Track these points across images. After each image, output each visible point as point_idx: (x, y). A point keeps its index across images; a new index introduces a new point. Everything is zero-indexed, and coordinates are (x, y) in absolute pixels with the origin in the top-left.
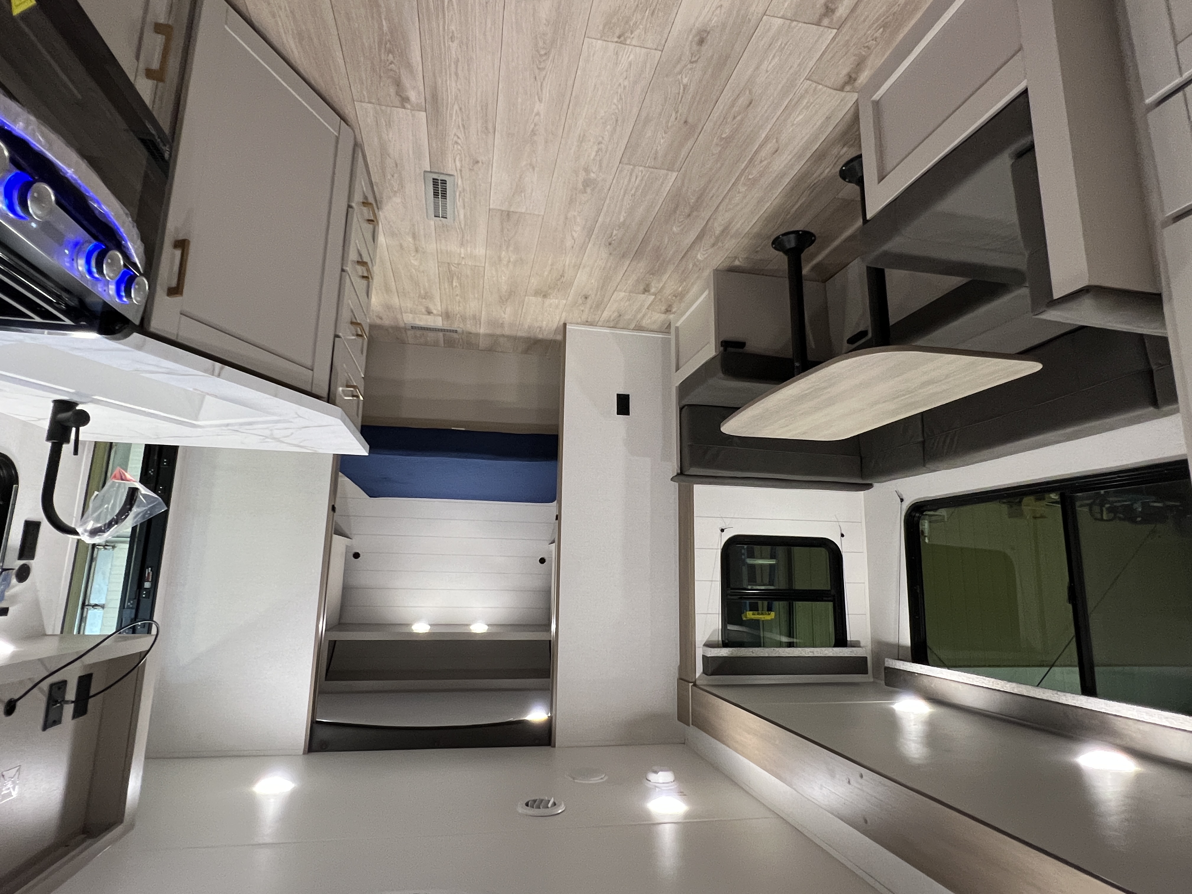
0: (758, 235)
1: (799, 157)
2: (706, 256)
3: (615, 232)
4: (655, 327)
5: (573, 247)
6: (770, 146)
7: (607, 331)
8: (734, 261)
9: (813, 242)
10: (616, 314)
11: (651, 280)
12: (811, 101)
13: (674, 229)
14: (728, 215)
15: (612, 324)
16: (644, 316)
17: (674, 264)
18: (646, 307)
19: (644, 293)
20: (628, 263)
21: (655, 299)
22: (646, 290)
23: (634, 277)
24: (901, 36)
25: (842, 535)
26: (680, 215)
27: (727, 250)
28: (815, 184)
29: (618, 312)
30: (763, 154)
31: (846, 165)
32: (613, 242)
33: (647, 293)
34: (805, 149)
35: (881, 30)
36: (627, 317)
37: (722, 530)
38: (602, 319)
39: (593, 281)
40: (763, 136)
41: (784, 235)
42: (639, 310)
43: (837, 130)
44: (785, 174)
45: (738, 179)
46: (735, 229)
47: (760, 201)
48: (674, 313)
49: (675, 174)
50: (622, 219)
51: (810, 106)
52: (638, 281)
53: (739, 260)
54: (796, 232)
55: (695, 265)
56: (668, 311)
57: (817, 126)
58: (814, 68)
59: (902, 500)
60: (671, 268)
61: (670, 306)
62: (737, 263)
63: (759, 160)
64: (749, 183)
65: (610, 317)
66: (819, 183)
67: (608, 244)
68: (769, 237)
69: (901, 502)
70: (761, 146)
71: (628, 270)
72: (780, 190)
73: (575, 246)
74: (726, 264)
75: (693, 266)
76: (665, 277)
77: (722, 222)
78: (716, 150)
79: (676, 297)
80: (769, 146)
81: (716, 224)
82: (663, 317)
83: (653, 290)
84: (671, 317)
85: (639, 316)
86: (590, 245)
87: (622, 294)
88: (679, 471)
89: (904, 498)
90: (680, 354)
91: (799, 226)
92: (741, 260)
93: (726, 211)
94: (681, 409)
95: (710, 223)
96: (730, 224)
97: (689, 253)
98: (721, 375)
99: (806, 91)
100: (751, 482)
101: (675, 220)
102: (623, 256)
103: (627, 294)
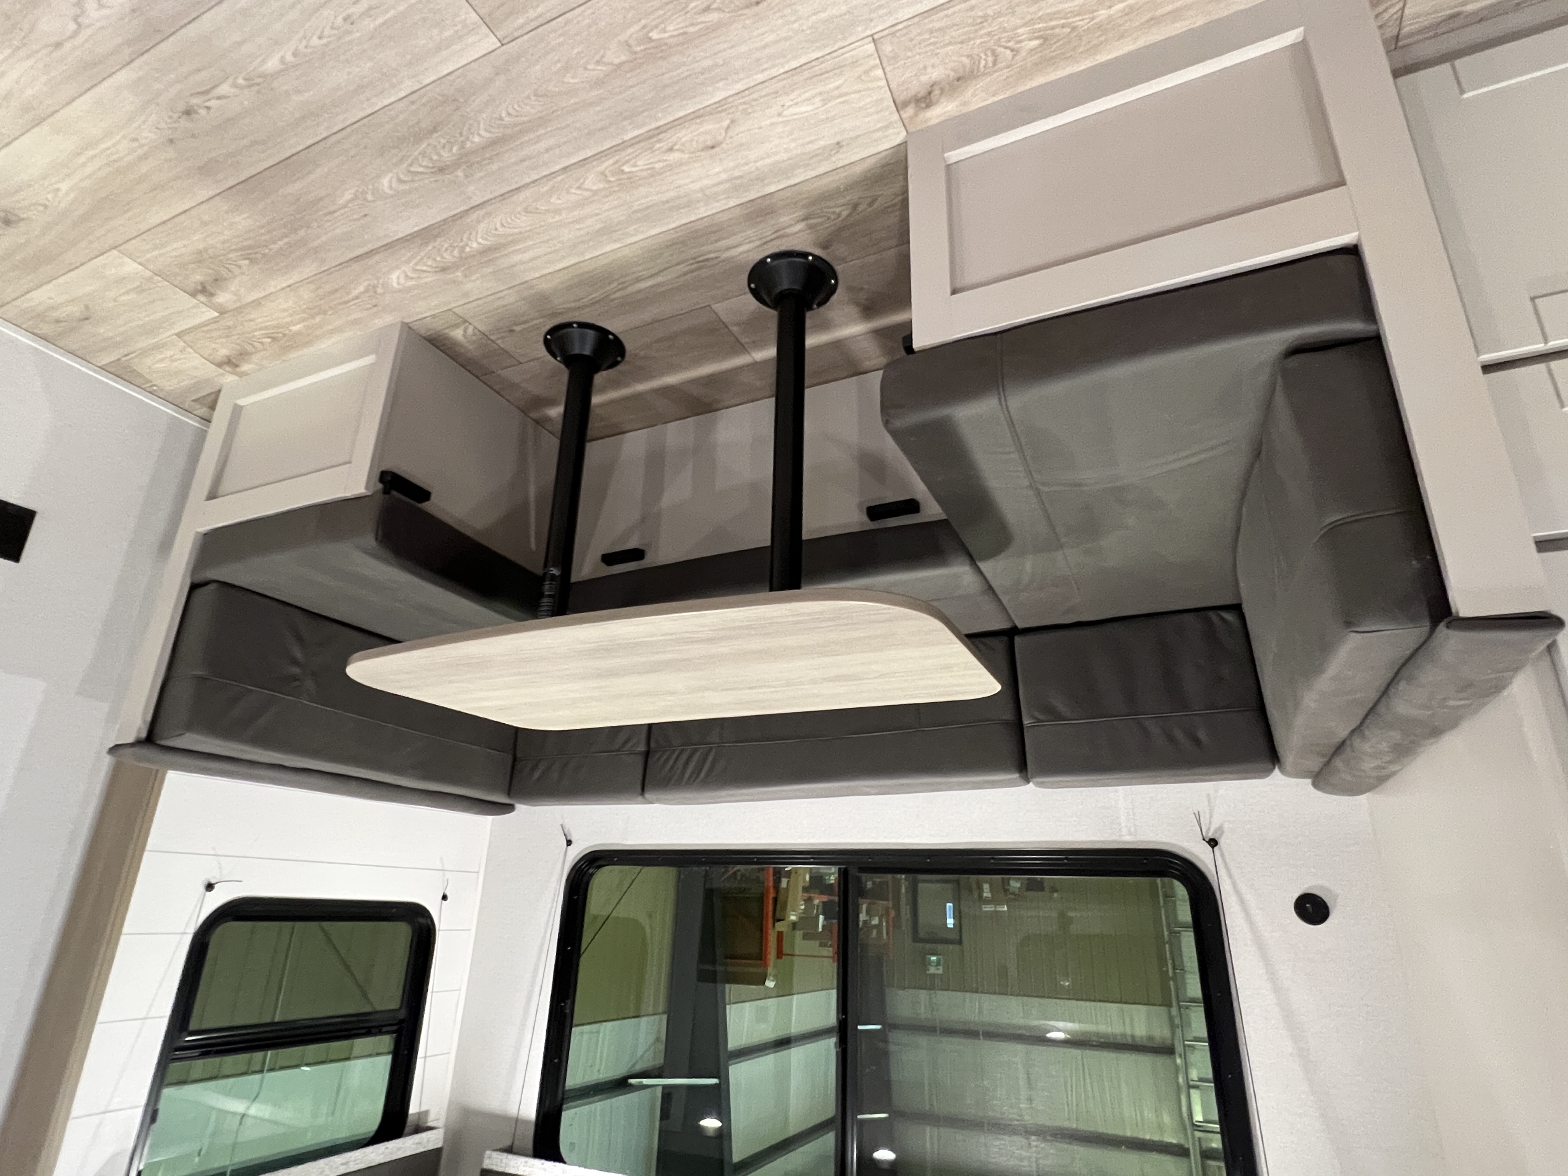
0: (541, 300)
1: (736, 188)
2: (411, 283)
3: (225, 89)
4: (169, 385)
5: (58, 45)
6: (710, 128)
7: (24, 339)
8: (456, 326)
9: (615, 364)
10: (75, 310)
11: (237, 271)
12: (844, 90)
13: (385, 182)
14: (523, 222)
15: (46, 329)
16: (157, 347)
17: (323, 261)
18: (178, 329)
19: (193, 294)
20: (204, 194)
21: (215, 321)
22: (203, 290)
23: (197, 241)
24: (1040, 80)
25: (445, 897)
26: (423, 154)
27: (466, 295)
28: (707, 260)
29: (87, 307)
30: (684, 135)
31: (776, 256)
32: (203, 112)
33: (202, 298)
34: (761, 179)
35: (1036, 43)
36: (103, 330)
37: (210, 887)
38: (24, 303)
39: (64, 187)
40: (719, 96)
41: (583, 325)
42: (150, 330)
43: (826, 180)
44: (689, 204)
45: (600, 156)
46: (517, 258)
47: (607, 231)
48: (242, 375)
49: (491, 42)
50: (272, 64)
51: (838, 97)
52: (200, 258)
53: (465, 331)
54: (603, 332)
55: (371, 289)
56: (230, 363)
57: (811, 147)
58: (900, 27)
59: (569, 843)
60: (309, 269)
61: (244, 355)
62: (458, 334)
63: (664, 145)
64: (613, 179)
65: (52, 308)
66: (715, 262)
67: (181, 106)
68: (554, 315)
69: (568, 845)
70: (697, 116)
71: (194, 212)
72: (653, 232)
73: (68, 46)
74: (438, 325)
75: (366, 291)
76: (276, 284)
77: (501, 230)
78: (615, 56)
79: (274, 339)
80: (708, 126)
81: (482, 226)
82: (211, 370)
83: (223, 298)
84: (228, 379)
85: (144, 343)
86: (122, 77)
87: (131, 267)
88: (144, 735)
89: (573, 840)
90: (228, 469)
91: (614, 325)
92: (470, 330)
93: (526, 210)
94: (194, 587)
95: (474, 216)
96: (514, 242)
97: (377, 258)
98: (370, 541)
99: (855, 63)
100: (314, 780)
101: (402, 160)
102: (206, 170)
103: (149, 274)
